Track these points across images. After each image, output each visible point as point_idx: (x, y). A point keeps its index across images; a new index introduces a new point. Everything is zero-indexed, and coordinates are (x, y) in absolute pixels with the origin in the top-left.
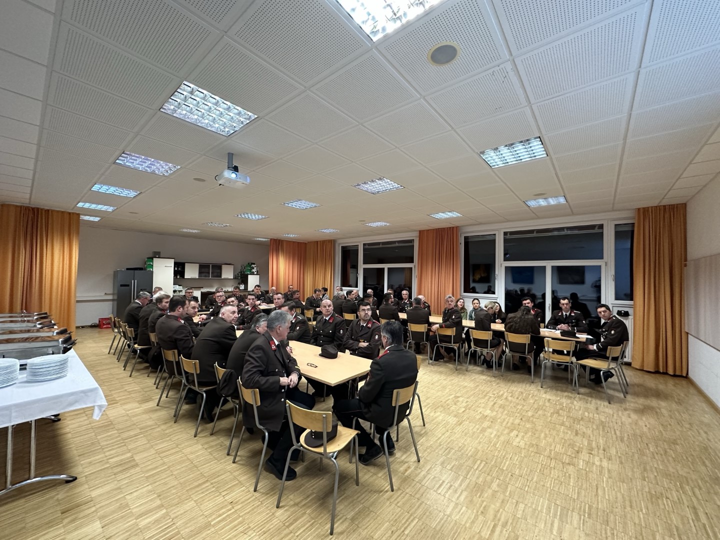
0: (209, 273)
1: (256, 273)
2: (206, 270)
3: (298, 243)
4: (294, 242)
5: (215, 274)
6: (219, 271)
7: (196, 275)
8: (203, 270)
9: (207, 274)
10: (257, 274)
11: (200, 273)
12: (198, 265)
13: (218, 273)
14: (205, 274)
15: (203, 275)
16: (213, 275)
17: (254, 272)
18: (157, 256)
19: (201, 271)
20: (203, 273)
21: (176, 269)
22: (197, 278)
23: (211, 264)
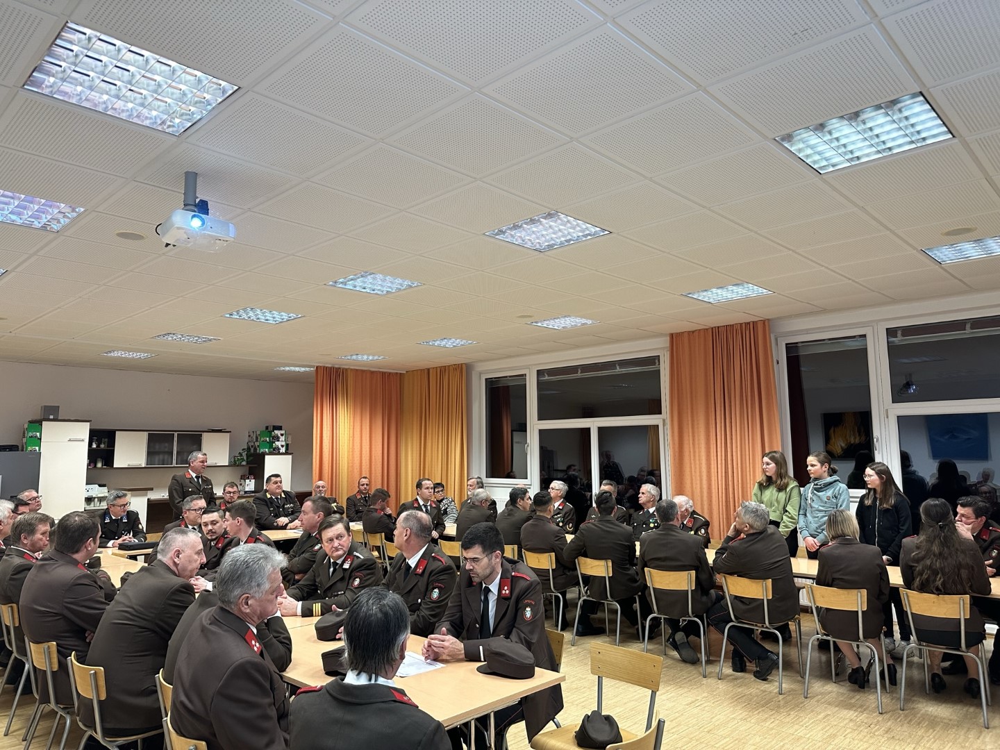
0: (171, 453)
1: (283, 450)
3: (383, 373)
4: (372, 373)
7: (140, 460)
8: (157, 447)
9: (166, 457)
10: (286, 453)
11: (150, 454)
12: (146, 434)
14: (161, 457)
15: (157, 458)
16: (179, 458)
17: (279, 449)
18: (51, 417)
19: (152, 450)
20: (158, 453)
21: (94, 446)
22: (142, 466)
23: (176, 432)
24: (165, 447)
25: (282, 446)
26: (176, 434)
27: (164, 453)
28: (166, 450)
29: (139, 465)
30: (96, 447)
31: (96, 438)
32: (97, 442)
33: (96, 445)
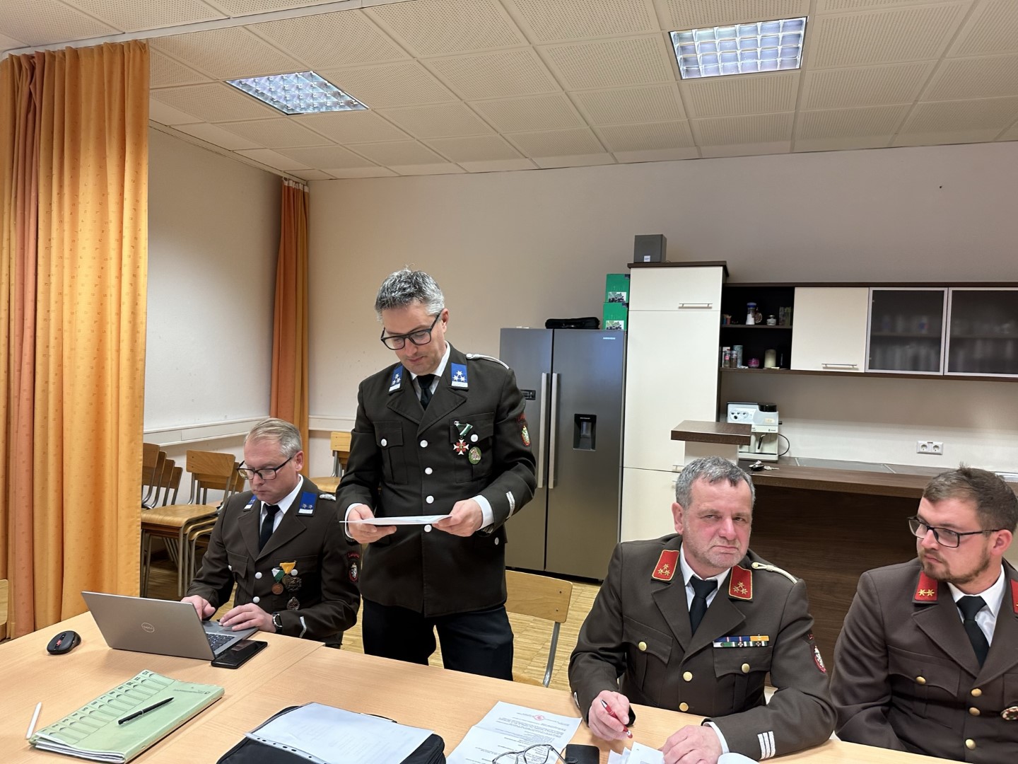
0: (937, 342)
2: (919, 325)
5: (980, 351)
6: (1006, 328)
7: (856, 357)
8: (900, 326)
9: (923, 351)
11: (880, 341)
12: (864, 295)
13: (1000, 341)
14: (910, 350)
15: (898, 353)
16: (961, 355)
18: (647, 259)
19: (886, 332)
20: (903, 341)
21: (750, 321)
22: (857, 369)
23: (948, 287)
24: (922, 326)
26: (948, 294)
27: (920, 340)
28: (924, 332)
29: (851, 367)
30: (756, 324)
31: (755, 304)
32: (760, 314)
33: (755, 320)
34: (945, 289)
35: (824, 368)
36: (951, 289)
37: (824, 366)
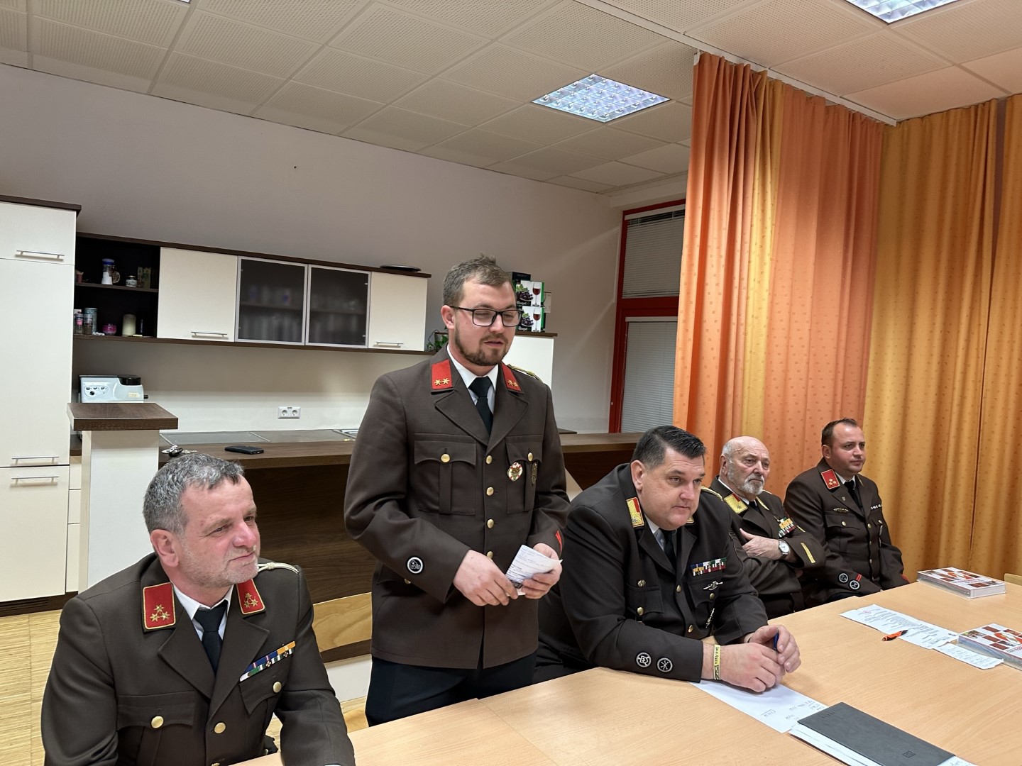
0: (298, 314)
1: (537, 326)
2: (283, 296)
5: (333, 324)
6: (352, 305)
7: (224, 325)
8: (266, 297)
9: (287, 322)
10: (542, 334)
11: (248, 310)
12: (234, 263)
13: (347, 316)
14: (275, 320)
15: (265, 323)
16: (318, 326)
17: (529, 323)
19: (252, 302)
20: (267, 311)
21: (107, 280)
22: (227, 338)
23: (308, 264)
24: (285, 298)
25: (536, 317)
26: (308, 269)
27: (283, 311)
28: (287, 304)
29: (221, 336)
30: (114, 284)
31: (112, 261)
32: (118, 273)
33: (113, 280)
34: (306, 266)
35: (193, 337)
36: (311, 266)
37: (194, 334)
